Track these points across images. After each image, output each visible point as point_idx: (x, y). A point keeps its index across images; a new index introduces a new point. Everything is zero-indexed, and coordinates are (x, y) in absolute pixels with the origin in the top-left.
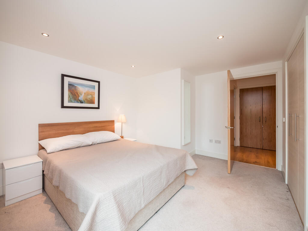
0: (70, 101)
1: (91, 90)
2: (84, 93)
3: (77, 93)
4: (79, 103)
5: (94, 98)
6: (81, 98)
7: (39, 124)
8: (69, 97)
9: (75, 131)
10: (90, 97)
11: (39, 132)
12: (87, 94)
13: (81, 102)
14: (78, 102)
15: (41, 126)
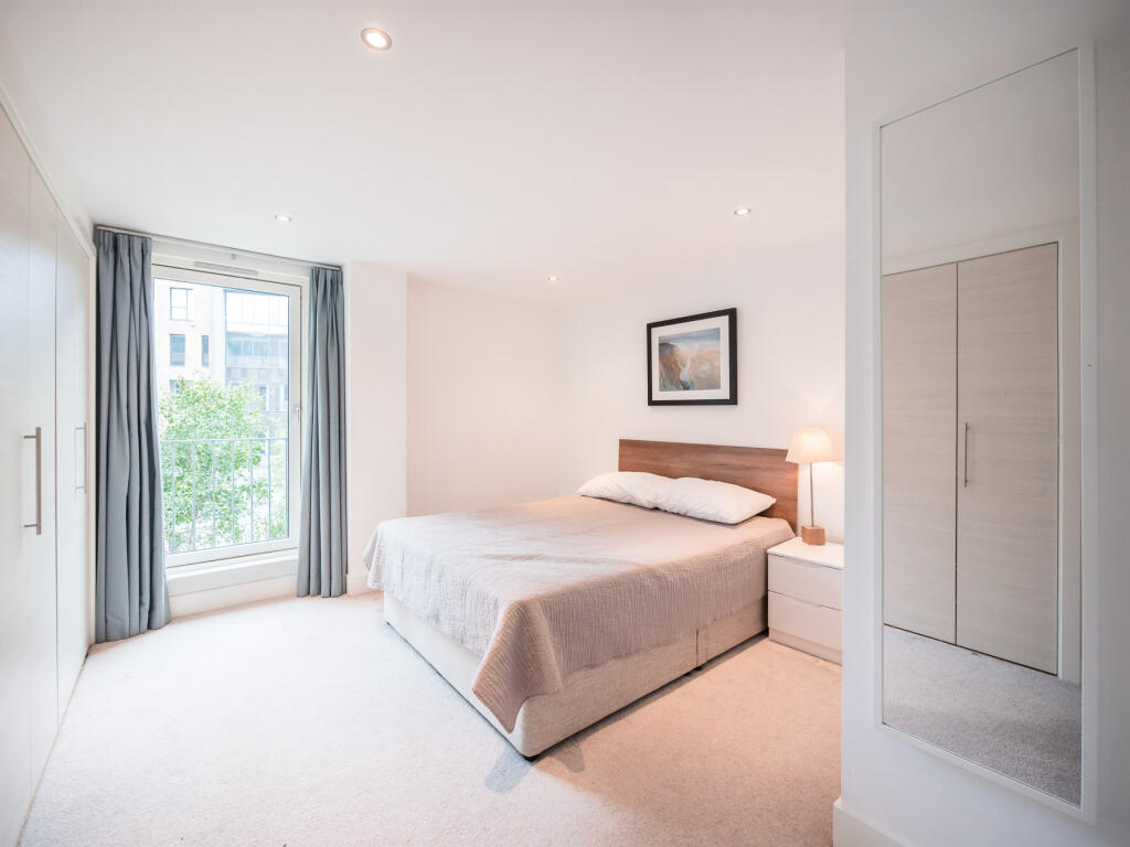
0: (663, 388)
1: (709, 345)
2: (692, 360)
3: (676, 363)
4: (680, 389)
5: (719, 367)
6: (685, 375)
7: (621, 440)
8: (661, 375)
9: (671, 465)
10: (705, 367)
11: (621, 456)
12: (699, 360)
13: (686, 388)
14: (678, 389)
15: (624, 444)
